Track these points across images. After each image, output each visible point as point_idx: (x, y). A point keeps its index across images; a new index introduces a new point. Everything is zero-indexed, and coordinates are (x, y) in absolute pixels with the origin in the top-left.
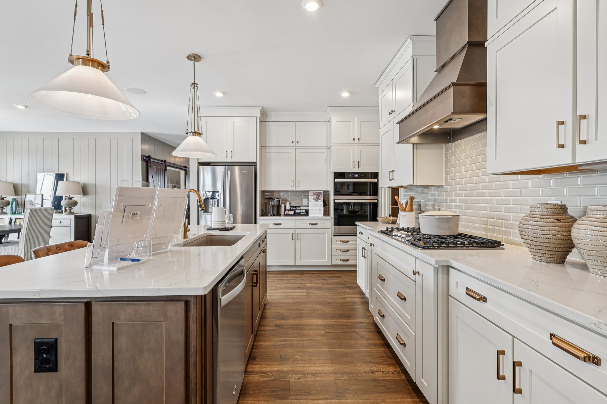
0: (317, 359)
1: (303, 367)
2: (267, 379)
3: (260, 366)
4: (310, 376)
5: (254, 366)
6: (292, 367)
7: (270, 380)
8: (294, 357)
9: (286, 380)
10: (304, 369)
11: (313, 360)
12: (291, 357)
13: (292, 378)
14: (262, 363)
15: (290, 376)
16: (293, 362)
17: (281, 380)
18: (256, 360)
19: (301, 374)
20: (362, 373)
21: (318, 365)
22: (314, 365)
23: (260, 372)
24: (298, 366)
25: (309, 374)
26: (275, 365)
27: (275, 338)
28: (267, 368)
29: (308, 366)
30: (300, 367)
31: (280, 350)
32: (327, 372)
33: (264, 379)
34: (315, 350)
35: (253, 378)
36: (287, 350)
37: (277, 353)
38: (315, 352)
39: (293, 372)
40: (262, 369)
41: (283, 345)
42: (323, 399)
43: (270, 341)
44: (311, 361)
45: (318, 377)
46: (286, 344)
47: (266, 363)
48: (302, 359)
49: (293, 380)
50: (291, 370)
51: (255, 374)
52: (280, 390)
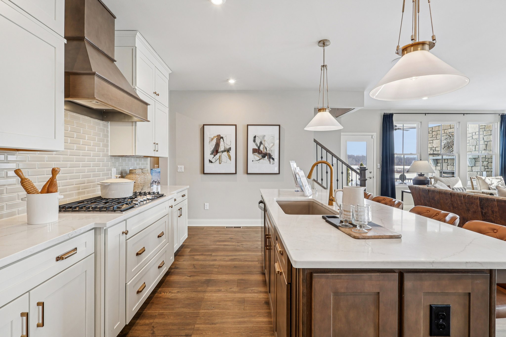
0: (214, 302)
1: (226, 296)
2: (252, 289)
3: (259, 297)
4: (223, 290)
5: (264, 297)
6: (235, 296)
7: (250, 288)
8: (232, 304)
9: (239, 288)
10: (226, 294)
11: (217, 301)
12: (236, 303)
13: (235, 289)
14: (258, 299)
15: (236, 290)
16: (234, 299)
17: (243, 288)
18: (264, 302)
19: (229, 291)
20: (185, 292)
21: (214, 297)
22: (218, 297)
23: (258, 293)
24: (230, 296)
25: (223, 291)
26: (248, 298)
27: (252, 327)
28: (254, 295)
29: (223, 296)
30: (229, 296)
31: (245, 311)
32: (210, 292)
33: (254, 288)
34: (212, 311)
35: (262, 289)
36: (238, 311)
37: (248, 307)
38: (213, 309)
39: (235, 292)
40: (257, 295)
41: (243, 317)
42: (219, 279)
43: (258, 322)
44: (219, 300)
45: (218, 289)
46: (240, 318)
47: (256, 299)
48: (226, 302)
49: (234, 288)
50: (236, 294)
51: (261, 291)
52: (243, 283)
